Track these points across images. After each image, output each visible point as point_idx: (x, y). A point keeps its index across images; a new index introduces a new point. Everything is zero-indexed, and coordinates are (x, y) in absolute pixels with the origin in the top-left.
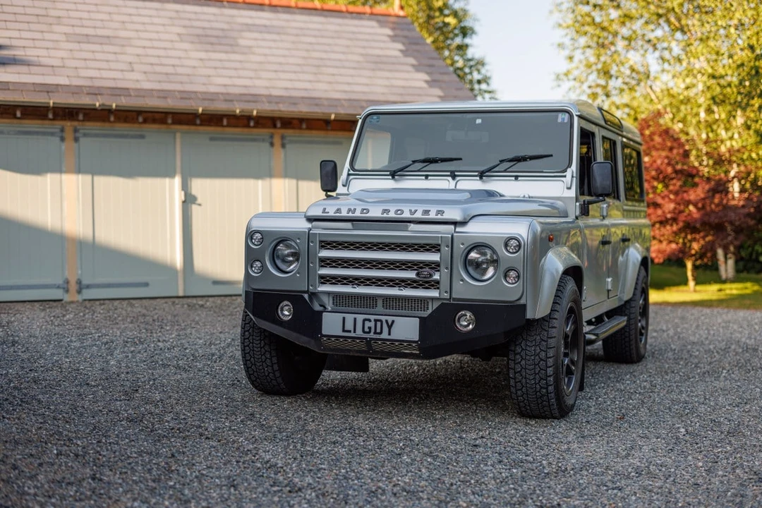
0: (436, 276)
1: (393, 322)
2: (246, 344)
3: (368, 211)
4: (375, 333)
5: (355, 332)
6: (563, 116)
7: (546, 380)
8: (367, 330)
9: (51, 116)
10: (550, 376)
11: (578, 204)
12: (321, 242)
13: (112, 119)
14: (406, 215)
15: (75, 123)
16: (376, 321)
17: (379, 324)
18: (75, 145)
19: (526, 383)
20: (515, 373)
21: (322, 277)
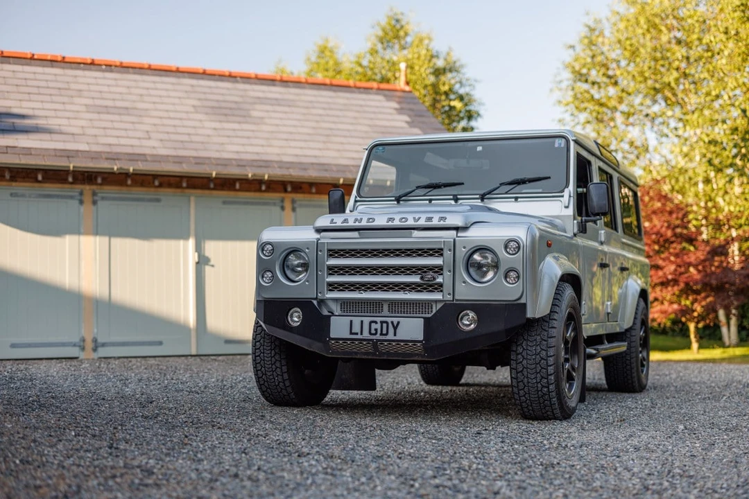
0: (440, 280)
1: (398, 323)
2: (257, 354)
3: (374, 220)
4: (381, 334)
5: (362, 334)
6: (560, 141)
7: (547, 379)
8: (373, 332)
9: (70, 179)
10: (551, 375)
11: (575, 222)
12: (329, 250)
13: (129, 182)
14: (410, 222)
15: (94, 187)
16: (382, 323)
17: (385, 325)
18: (93, 208)
19: (528, 382)
20: (517, 373)
21: (330, 284)
